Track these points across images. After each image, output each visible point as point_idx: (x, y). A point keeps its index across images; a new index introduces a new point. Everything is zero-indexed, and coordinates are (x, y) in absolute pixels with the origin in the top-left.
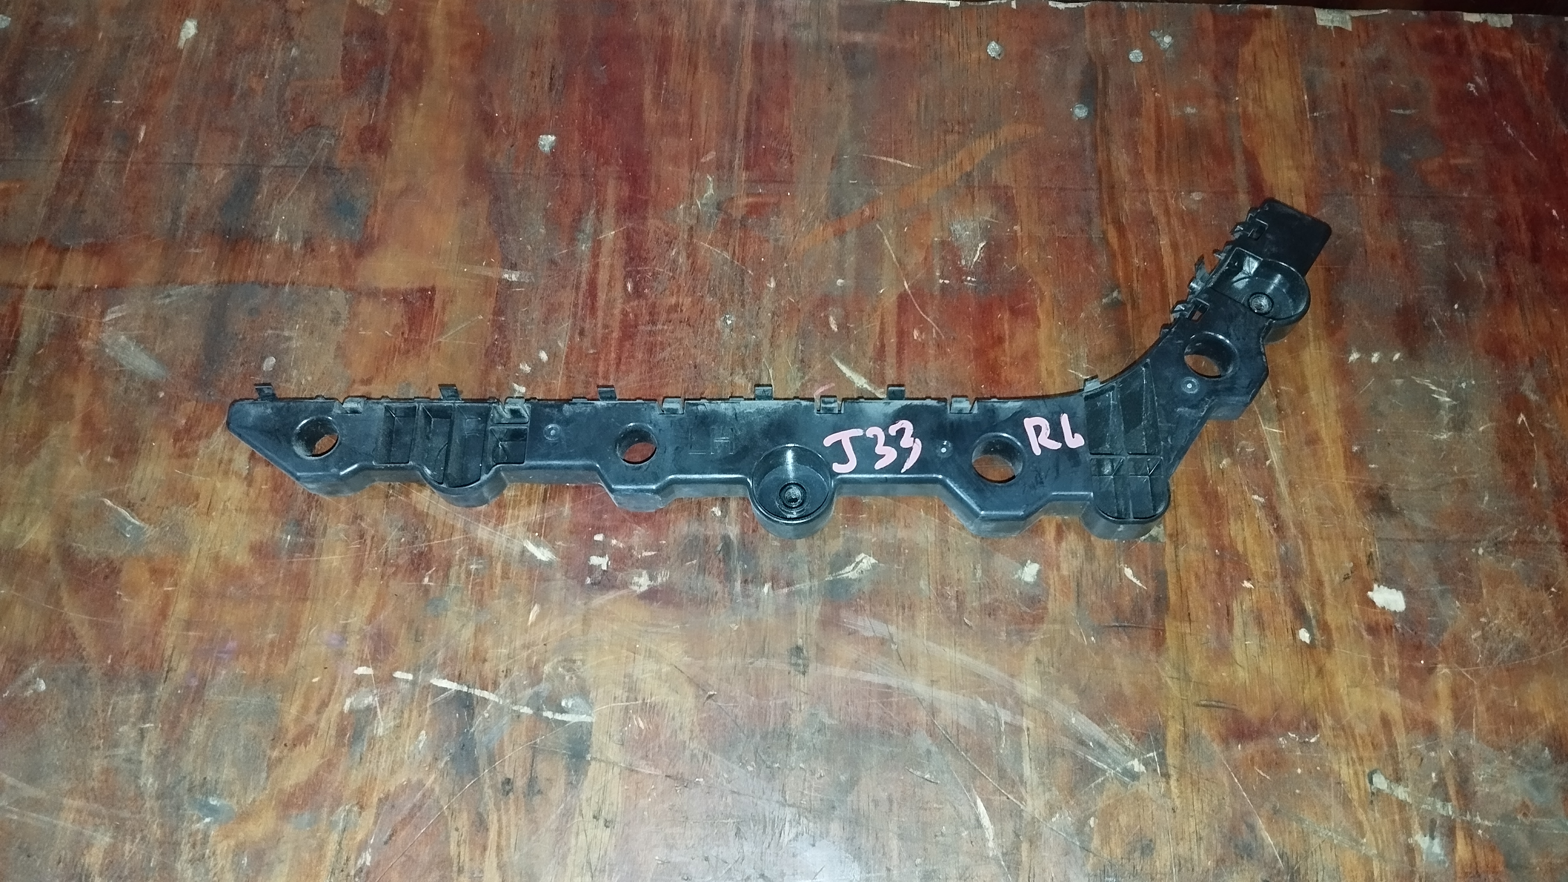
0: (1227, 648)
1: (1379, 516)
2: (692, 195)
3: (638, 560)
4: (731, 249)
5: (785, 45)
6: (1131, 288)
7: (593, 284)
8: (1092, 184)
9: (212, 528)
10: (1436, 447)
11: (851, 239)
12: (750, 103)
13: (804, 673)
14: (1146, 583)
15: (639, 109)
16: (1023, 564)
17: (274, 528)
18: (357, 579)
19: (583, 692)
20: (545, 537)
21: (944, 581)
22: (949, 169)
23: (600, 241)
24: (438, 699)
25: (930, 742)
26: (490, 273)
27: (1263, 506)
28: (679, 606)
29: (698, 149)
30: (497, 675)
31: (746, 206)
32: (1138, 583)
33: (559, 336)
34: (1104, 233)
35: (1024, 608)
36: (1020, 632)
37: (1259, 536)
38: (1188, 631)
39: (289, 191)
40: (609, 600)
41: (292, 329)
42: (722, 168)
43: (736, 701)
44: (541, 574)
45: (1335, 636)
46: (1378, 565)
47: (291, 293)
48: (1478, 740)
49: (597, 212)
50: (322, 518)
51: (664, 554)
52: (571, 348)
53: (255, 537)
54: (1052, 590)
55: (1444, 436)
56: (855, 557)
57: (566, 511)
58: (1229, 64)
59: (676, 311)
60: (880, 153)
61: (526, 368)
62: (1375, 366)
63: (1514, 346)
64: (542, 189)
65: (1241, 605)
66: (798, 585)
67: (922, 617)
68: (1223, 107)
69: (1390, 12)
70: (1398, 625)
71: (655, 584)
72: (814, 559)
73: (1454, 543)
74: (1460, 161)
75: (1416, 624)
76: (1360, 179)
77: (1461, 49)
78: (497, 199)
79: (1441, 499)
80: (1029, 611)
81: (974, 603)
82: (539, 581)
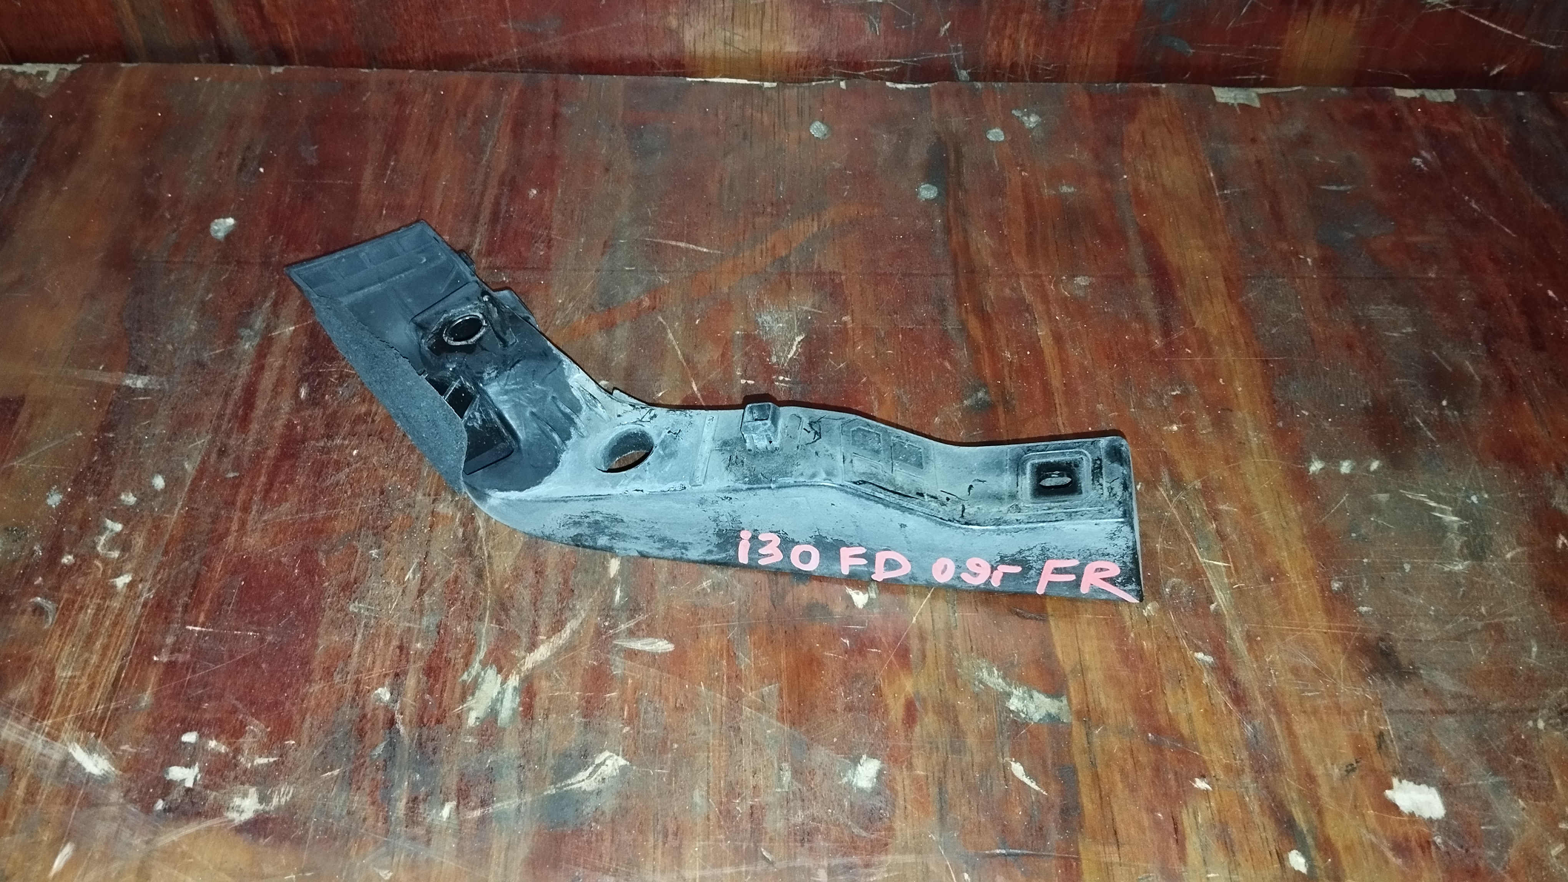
1: (1385, 679)
3: (245, 771)
5: (555, 124)
6: (1002, 387)
7: (250, 391)
8: (945, 268)
10: (1451, 581)
11: (622, 333)
12: (502, 183)
14: (1046, 786)
15: (355, 190)
16: (856, 761)
20: (105, 739)
21: (732, 791)
22: (758, 252)
23: (271, 338)
26: (107, 379)
27: (1213, 668)
28: (299, 843)
32: (1033, 785)
33: (188, 456)
34: (963, 323)
35: (856, 830)
36: (849, 869)
37: (1210, 712)
38: (1115, 858)
40: (187, 836)
44: (86, 796)
45: (1346, 861)
46: (1395, 749)
49: (275, 304)
51: (290, 759)
52: (201, 471)
54: (900, 801)
55: (1460, 567)
56: (593, 758)
57: (146, 699)
58: (1113, 141)
59: (365, 422)
60: (668, 236)
61: (130, 499)
62: (1348, 478)
63: (1532, 450)
64: (204, 280)
65: (1196, 818)
66: (499, 805)
67: (695, 849)
68: (1108, 185)
69: (1304, 89)
70: (1438, 840)
71: (267, 809)
72: (528, 762)
73: (1500, 714)
74: (1418, 239)
75: (1467, 837)
76: (1293, 260)
77: (1398, 123)
78: (138, 292)
79: (1470, 652)
80: (864, 834)
81: (778, 825)
82: (81, 805)
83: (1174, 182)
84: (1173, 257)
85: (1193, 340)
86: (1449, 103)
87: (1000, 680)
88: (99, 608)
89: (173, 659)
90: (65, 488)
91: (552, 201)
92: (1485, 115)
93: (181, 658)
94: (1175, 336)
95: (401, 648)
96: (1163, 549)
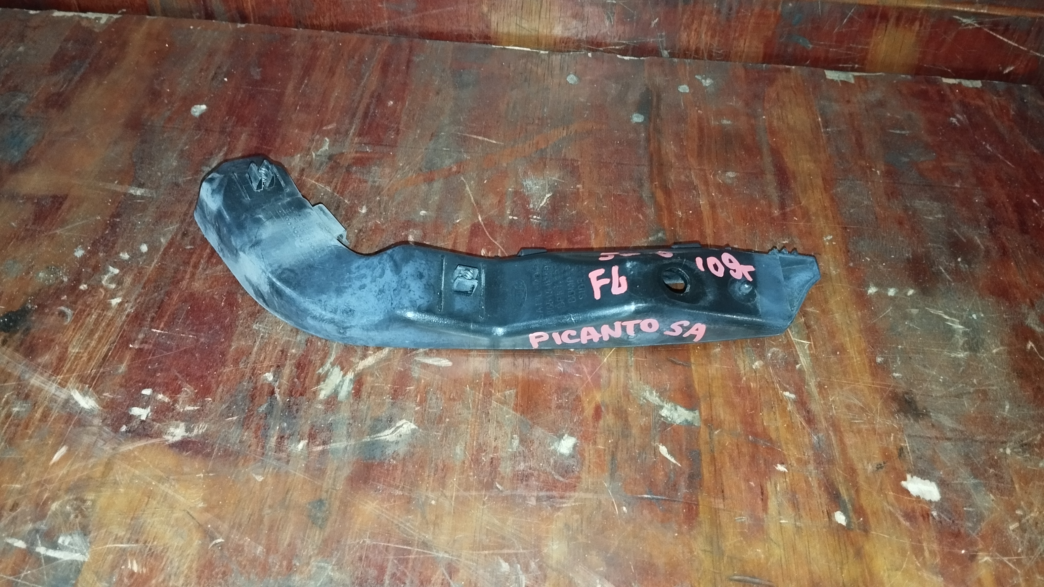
0: (761, 525)
1: (906, 417)
2: (309, 149)
3: (179, 413)
4: (333, 185)
5: (408, 66)
6: (674, 231)
8: (645, 161)
10: (955, 363)
11: (438, 185)
12: (372, 96)
13: (321, 526)
14: (680, 461)
15: (281, 95)
16: (561, 437)
19: (85, 531)
20: (94, 389)
21: (481, 449)
22: (527, 146)
26: (119, 189)
28: (208, 456)
29: (322, 121)
31: (354, 158)
32: (673, 460)
33: (164, 235)
34: (653, 193)
35: (557, 477)
36: (550, 499)
37: (791, 427)
40: (138, 447)
42: (340, 134)
43: (244, 551)
44: (79, 420)
45: (872, 520)
46: (910, 457)
49: (226, 155)
51: (206, 409)
52: (171, 244)
54: (587, 462)
55: (961, 355)
56: (395, 423)
57: (123, 368)
58: (758, 97)
60: (472, 133)
61: (125, 256)
62: (891, 298)
63: (1015, 290)
64: (184, 138)
65: (776, 487)
66: (334, 444)
67: (454, 480)
68: (753, 121)
69: (884, 74)
70: (935, 514)
71: (190, 436)
72: (355, 421)
73: (981, 442)
75: (954, 514)
76: (868, 171)
77: (943, 98)
78: (143, 142)
79: (964, 405)
80: (561, 479)
81: (508, 470)
82: (75, 425)
83: (795, 122)
84: (790, 165)
85: (799, 212)
86: (977, 88)
87: (657, 398)
88: (99, 315)
89: (142, 347)
90: (87, 247)
91: (401, 110)
92: (1000, 96)
93: (146, 347)
94: (788, 210)
95: (282, 351)
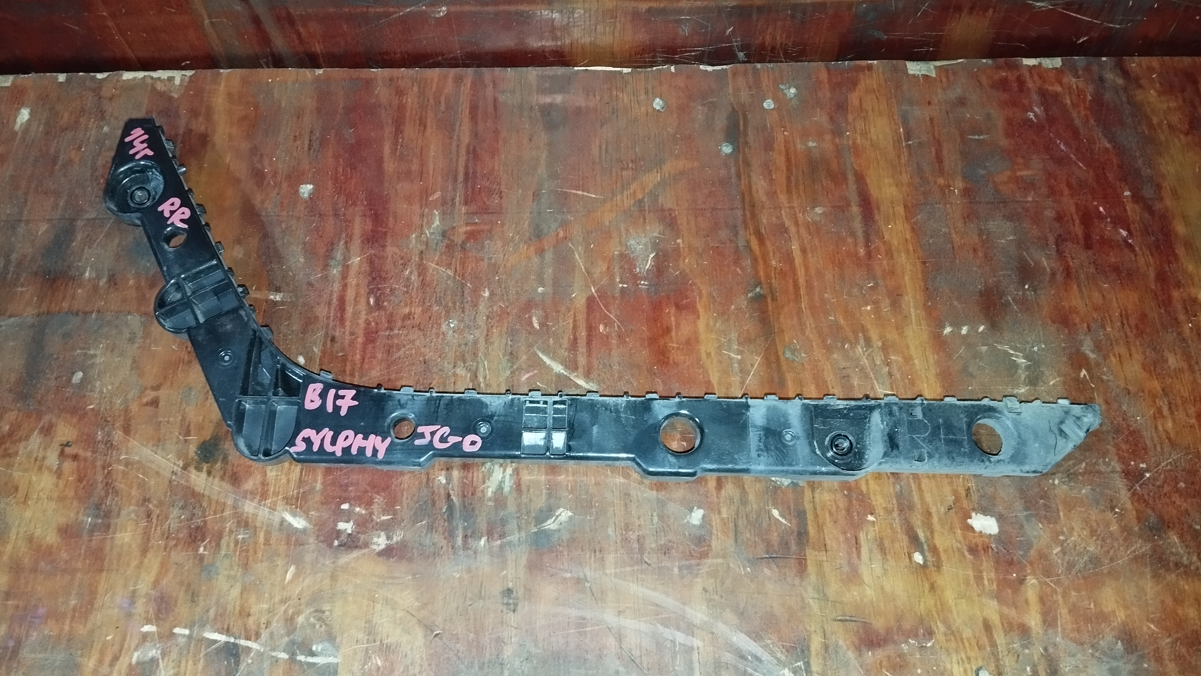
0: (857, 572)
2: (422, 226)
3: (377, 523)
4: (453, 267)
5: (495, 108)
6: (770, 284)
7: (342, 301)
8: (738, 204)
9: (28, 514)
11: (549, 256)
12: (468, 153)
13: (514, 611)
14: (790, 521)
15: (380, 161)
16: (691, 510)
17: (78, 513)
18: (144, 551)
19: (331, 638)
20: (301, 508)
21: (627, 527)
22: (625, 196)
23: (348, 266)
24: (209, 650)
25: (618, 663)
26: (258, 295)
28: (410, 560)
29: (427, 191)
30: (259, 626)
31: (465, 233)
32: (783, 521)
33: (315, 343)
34: (748, 242)
35: (693, 547)
36: (689, 567)
37: (879, 478)
38: (825, 558)
39: (97, 238)
40: (353, 558)
41: (96, 348)
42: (446, 204)
43: (458, 639)
44: (297, 539)
45: (943, 556)
46: (975, 497)
47: (97, 319)
48: (1063, 638)
49: (346, 243)
50: (117, 501)
51: (399, 517)
52: (324, 352)
53: (62, 520)
54: (715, 531)
55: (1022, 390)
56: (555, 512)
57: (319, 486)
58: (841, 107)
59: (409, 319)
60: (571, 187)
62: (964, 337)
63: (1074, 315)
64: (302, 227)
65: (867, 535)
66: (509, 538)
67: (610, 558)
68: (837, 140)
69: (963, 62)
70: (993, 546)
71: (391, 543)
72: (521, 514)
74: (1024, 173)
75: (1008, 544)
76: (947, 191)
77: (1022, 85)
78: (264, 236)
80: (696, 549)
81: (652, 545)
82: (295, 545)
83: (878, 137)
84: (874, 192)
85: (883, 249)
86: (1056, 68)
91: (499, 165)
92: (1078, 77)
94: (873, 247)
96: (858, 384)
